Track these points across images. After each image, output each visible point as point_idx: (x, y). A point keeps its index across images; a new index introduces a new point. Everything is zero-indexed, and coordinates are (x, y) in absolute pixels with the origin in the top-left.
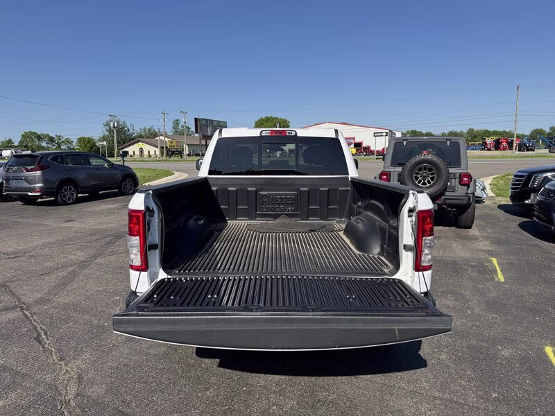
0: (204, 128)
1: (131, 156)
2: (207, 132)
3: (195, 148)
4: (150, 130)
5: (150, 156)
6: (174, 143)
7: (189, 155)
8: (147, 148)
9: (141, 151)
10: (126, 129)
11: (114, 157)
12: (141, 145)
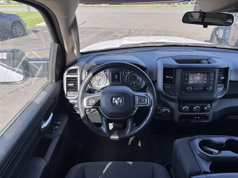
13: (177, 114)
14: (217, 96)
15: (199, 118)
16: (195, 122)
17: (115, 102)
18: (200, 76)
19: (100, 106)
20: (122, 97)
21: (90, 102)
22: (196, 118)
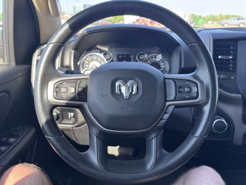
17: (120, 90)
19: (86, 101)
20: (137, 79)
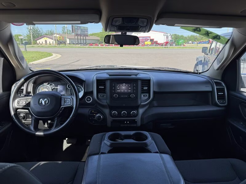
0: (76, 30)
1: (41, 44)
2: (78, 32)
3: (73, 40)
4: (51, 31)
5: (50, 44)
6: (61, 38)
7: (70, 44)
8: (49, 40)
9: (46, 41)
10: (39, 31)
11: (31, 44)
12: (45, 39)
13: (110, 119)
14: (141, 103)
15: (128, 122)
16: (123, 126)
18: (125, 86)
19: (30, 107)
20: (48, 98)
21: (21, 103)
22: (125, 122)
